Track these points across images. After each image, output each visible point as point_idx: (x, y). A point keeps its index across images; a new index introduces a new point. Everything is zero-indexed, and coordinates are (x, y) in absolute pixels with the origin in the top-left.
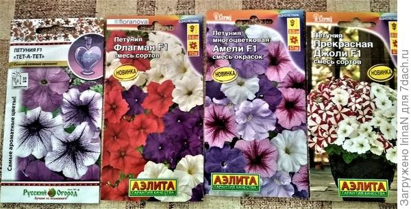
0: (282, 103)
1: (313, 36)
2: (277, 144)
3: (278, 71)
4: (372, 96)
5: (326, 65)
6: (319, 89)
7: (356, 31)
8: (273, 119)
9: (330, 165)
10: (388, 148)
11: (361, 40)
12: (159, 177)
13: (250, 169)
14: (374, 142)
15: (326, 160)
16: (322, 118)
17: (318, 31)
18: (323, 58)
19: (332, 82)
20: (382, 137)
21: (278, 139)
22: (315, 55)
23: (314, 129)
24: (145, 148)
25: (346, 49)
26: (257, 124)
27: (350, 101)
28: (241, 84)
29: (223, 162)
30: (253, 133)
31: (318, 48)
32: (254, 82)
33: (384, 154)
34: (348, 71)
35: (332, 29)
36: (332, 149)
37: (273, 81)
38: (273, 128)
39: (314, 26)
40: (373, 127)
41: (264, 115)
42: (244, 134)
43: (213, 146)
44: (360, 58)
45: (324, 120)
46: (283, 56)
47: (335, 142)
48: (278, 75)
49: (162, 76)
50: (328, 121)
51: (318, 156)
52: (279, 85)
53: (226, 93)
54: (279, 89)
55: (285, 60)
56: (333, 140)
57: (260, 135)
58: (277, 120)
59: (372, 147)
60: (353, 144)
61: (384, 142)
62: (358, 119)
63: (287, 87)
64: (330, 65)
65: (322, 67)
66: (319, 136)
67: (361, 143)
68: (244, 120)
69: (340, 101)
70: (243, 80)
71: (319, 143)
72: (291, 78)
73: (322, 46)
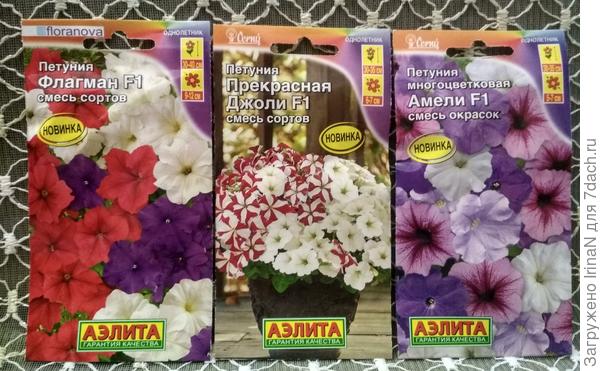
0: (533, 196)
1: (225, 71)
2: (523, 267)
3: (525, 139)
4: (325, 179)
5: (249, 125)
6: (237, 167)
7: (304, 62)
8: (515, 225)
9: (252, 297)
10: (348, 265)
11: (310, 79)
12: (132, 317)
13: (475, 310)
14: (326, 255)
15: (245, 288)
16: (239, 217)
17: (234, 62)
18: (243, 112)
19: (258, 155)
20: (340, 247)
21: (525, 258)
22: (229, 107)
23: (225, 238)
24: (107, 267)
25: (283, 95)
26: (489, 235)
27: (287, 187)
28: (461, 165)
29: (429, 299)
30: (481, 249)
31: (233, 93)
32: (484, 161)
33: (341, 275)
34: (287, 135)
35: (258, 59)
36: (255, 270)
37: (517, 159)
38: (515, 241)
39: (228, 52)
40: (325, 231)
41: (501, 219)
42: (466, 253)
43: (411, 272)
44: (308, 112)
45: (243, 221)
46: (534, 113)
47: (262, 258)
48: (526, 146)
49: (133, 138)
50: (250, 223)
51: (231, 282)
52: (527, 165)
53: (434, 182)
54: (527, 172)
55: (538, 120)
56: (258, 254)
57: (493, 253)
58: (523, 226)
59: (322, 263)
60: (290, 259)
61: (342, 256)
62: (300, 217)
63: (542, 169)
64: (256, 125)
65: (240, 130)
66: (233, 249)
67: (304, 258)
68: (465, 227)
69: (271, 189)
70: (465, 157)
71: (234, 260)
72: (549, 152)
73: (241, 89)
